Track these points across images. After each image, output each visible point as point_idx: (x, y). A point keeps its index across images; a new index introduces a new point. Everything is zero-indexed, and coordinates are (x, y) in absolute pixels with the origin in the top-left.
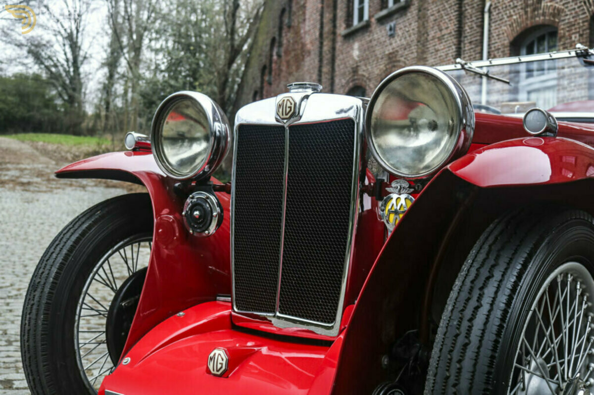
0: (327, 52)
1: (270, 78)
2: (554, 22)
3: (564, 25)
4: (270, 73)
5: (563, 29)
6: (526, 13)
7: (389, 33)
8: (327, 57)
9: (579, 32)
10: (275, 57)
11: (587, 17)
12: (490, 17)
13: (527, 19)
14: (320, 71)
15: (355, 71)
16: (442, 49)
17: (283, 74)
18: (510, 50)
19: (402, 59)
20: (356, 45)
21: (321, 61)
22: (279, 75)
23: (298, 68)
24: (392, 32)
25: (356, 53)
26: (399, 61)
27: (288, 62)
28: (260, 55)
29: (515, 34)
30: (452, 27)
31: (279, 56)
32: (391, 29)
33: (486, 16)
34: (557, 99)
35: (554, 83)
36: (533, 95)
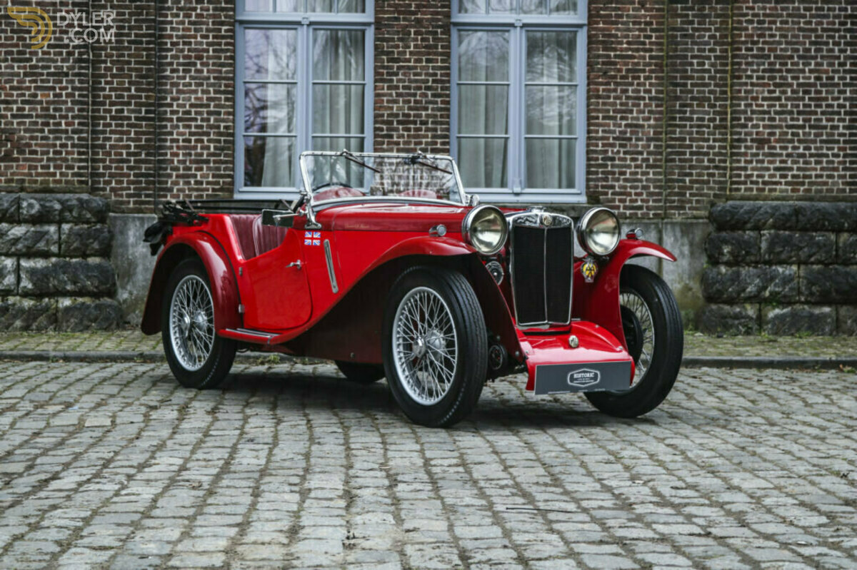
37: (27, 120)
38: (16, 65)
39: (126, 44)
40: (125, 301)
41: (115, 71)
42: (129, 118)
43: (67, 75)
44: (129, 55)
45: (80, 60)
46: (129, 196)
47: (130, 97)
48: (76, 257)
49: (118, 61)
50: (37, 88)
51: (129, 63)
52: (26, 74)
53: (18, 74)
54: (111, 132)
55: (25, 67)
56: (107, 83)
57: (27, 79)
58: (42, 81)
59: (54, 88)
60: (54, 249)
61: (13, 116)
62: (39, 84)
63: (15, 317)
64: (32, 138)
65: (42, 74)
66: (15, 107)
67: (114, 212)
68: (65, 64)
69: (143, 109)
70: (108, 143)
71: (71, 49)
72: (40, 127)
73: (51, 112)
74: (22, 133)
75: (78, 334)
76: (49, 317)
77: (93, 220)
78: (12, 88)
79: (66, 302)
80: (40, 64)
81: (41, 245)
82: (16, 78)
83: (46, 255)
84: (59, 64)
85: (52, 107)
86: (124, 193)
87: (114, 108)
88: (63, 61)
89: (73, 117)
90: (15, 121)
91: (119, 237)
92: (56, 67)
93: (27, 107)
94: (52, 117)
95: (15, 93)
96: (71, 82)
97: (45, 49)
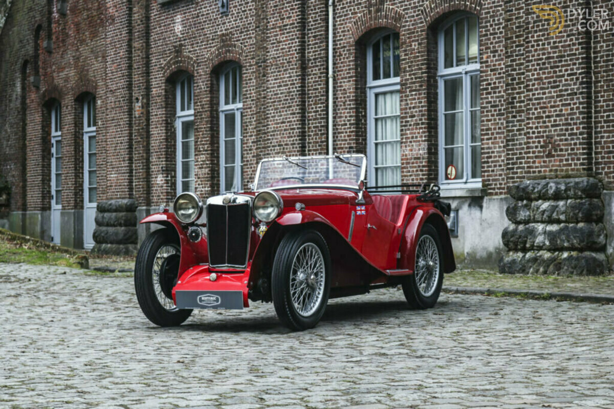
0: (139, 22)
1: (49, 44)
2: (395, 26)
3: (405, 31)
4: (49, 37)
5: (404, 35)
6: (370, 12)
7: (221, 10)
8: (138, 28)
9: (418, 40)
10: (56, 15)
11: (424, 26)
12: (334, 10)
13: (371, 18)
14: (130, 46)
15: (178, 50)
16: (284, 41)
17: (70, 40)
18: (356, 49)
19: (238, 43)
20: (179, 18)
21: (130, 32)
22: (63, 41)
23: (94, 35)
24: (225, 10)
25: (178, 28)
26: (235, 46)
27: (77, 25)
28: (31, 9)
29: (360, 34)
30: (295, 17)
31: (63, 14)
32: (223, 6)
33: (331, 9)
34: (401, 105)
35: (398, 87)
36: (381, 98)
37: (558, 128)
38: (553, 90)
39: (611, 67)
40: (611, 254)
41: (605, 88)
42: (612, 121)
43: (576, 94)
44: (612, 76)
45: (582, 83)
47: (613, 105)
48: (572, 223)
49: (607, 80)
50: (563, 105)
51: (611, 80)
52: (558, 96)
53: (553, 97)
54: (605, 132)
55: (556, 92)
56: (602, 96)
57: (558, 99)
58: (565, 100)
59: (570, 104)
60: (562, 217)
61: (552, 126)
62: (564, 102)
63: (539, 265)
64: (561, 140)
65: (564, 95)
66: (552, 119)
67: (607, 190)
68: (576, 87)
70: (603, 140)
71: (578, 76)
72: (564, 132)
73: (569, 121)
74: (556, 138)
75: (575, 277)
76: (556, 265)
77: (584, 196)
78: (552, 107)
79: (565, 255)
80: (564, 88)
81: (555, 215)
82: (553, 100)
83: (558, 222)
84: (572, 87)
85: (569, 117)
86: (612, 175)
87: (605, 114)
88: (575, 84)
89: (580, 124)
90: (553, 129)
91: (607, 208)
92: (571, 89)
93: (558, 119)
94: (570, 124)
95: (552, 109)
96: (578, 98)
97: (566, 77)
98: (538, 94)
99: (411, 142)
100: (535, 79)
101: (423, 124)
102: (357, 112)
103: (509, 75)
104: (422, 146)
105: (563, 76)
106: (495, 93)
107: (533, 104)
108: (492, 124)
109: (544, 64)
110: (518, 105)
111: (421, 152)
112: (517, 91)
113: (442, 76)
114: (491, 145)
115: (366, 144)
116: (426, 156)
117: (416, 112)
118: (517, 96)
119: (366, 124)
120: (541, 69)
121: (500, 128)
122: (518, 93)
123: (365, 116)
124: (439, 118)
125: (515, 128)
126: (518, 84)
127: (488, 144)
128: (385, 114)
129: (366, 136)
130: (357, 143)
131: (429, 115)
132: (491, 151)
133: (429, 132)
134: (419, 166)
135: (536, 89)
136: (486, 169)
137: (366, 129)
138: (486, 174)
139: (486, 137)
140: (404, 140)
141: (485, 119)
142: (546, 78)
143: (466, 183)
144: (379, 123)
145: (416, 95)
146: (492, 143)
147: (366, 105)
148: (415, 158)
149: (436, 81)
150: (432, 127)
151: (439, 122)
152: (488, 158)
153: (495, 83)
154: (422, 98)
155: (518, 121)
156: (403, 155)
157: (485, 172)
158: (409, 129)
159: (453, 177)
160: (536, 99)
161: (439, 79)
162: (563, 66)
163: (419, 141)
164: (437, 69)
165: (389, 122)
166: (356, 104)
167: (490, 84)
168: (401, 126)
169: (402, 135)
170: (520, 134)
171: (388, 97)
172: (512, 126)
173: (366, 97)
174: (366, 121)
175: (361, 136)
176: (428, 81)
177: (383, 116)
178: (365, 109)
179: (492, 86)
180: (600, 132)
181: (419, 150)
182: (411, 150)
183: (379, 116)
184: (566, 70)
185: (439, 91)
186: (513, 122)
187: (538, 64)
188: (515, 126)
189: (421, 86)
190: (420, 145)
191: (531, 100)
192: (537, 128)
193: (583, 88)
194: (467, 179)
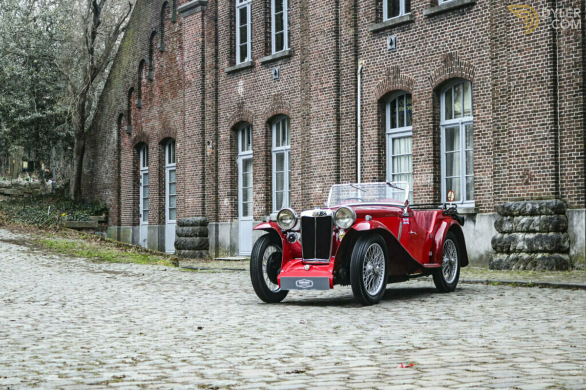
0: (210, 86)
1: (139, 102)
2: (408, 89)
3: (416, 92)
4: (139, 97)
5: (415, 95)
6: (389, 79)
7: (274, 77)
8: (210, 90)
9: (426, 99)
10: (144, 80)
11: (430, 89)
12: (361, 77)
13: (389, 83)
14: (203, 103)
15: (241, 106)
16: (323, 100)
17: (155, 99)
18: (378, 106)
19: (287, 101)
20: (241, 83)
21: (203, 93)
22: (150, 100)
23: (174, 95)
24: (277, 77)
25: (241, 90)
26: (285, 103)
27: (161, 88)
28: (125, 76)
29: (381, 95)
30: (332, 82)
31: (150, 80)
32: (275, 74)
33: (359, 77)
34: (413, 147)
35: (411, 134)
36: (397, 142)
37: (533, 163)
38: (529, 136)
39: (572, 120)
40: (573, 255)
41: (568, 134)
42: (574, 158)
43: (546, 139)
44: (574, 125)
45: (551, 131)
46: (575, 199)
47: (574, 147)
48: (544, 232)
49: (569, 129)
50: (537, 147)
51: (573, 129)
52: (532, 140)
53: (529, 141)
54: (568, 166)
55: (532, 137)
56: (566, 141)
57: (533, 142)
58: (538, 143)
59: (542, 146)
60: (537, 228)
61: (529, 162)
62: (537, 145)
63: (520, 263)
64: (535, 172)
66: (529, 157)
67: (570, 208)
68: (546, 133)
69: (579, 153)
70: (566, 172)
71: (548, 126)
72: (538, 166)
73: (542, 159)
74: (532, 170)
75: (547, 272)
76: (532, 263)
77: (553, 213)
78: (528, 148)
79: (540, 256)
80: (537, 135)
81: (531, 227)
82: (529, 143)
83: (534, 231)
84: (544, 133)
85: (542, 156)
86: (573, 198)
87: (568, 153)
88: (546, 131)
89: (549, 160)
90: (529, 164)
91: (570, 222)
92: (543, 135)
93: (533, 157)
94: (542, 161)
95: (529, 150)
96: (548, 142)
97: (539, 127)
98: (518, 139)
99: (420, 174)
100: (516, 128)
101: (429, 160)
102: (379, 152)
103: (496, 125)
104: (429, 177)
105: (537, 126)
106: (484, 138)
107: (514, 146)
108: (482, 161)
109: (522, 117)
110: (503, 146)
111: (428, 181)
112: (502, 136)
113: (443, 126)
114: (481, 176)
115: (385, 175)
116: (432, 184)
117: (425, 152)
118: (502, 140)
119: (385, 161)
120: (520, 121)
121: (488, 164)
122: (502, 138)
123: (385, 155)
124: (442, 156)
125: (500, 164)
126: (502, 131)
127: (479, 175)
128: (400, 153)
129: (385, 169)
130: (379, 175)
131: (434, 154)
132: (481, 180)
133: (435, 166)
134: (427, 192)
135: (517, 135)
136: (478, 193)
137: (385, 164)
138: (478, 197)
139: (478, 170)
140: (415, 173)
141: (477, 157)
142: (524, 127)
143: (462, 203)
144: (396, 160)
145: (424, 139)
146: (483, 174)
147: (385, 147)
148: (424, 186)
149: (439, 129)
150: (436, 163)
151: (442, 159)
152: (479, 185)
153: (484, 131)
154: (429, 142)
155: (502, 158)
156: (415, 184)
157: (477, 195)
158: (419, 165)
159: (452, 199)
160: (516, 142)
161: (441, 128)
162: (536, 118)
163: (427, 173)
164: (439, 120)
165: (403, 159)
166: (379, 146)
167: (481, 131)
168: (413, 162)
169: (413, 169)
170: (504, 168)
171: (402, 141)
172: (498, 162)
173: (385, 141)
174: (385, 158)
175: (382, 169)
176: (434, 129)
177: (399, 154)
178: (385, 149)
179: (483, 133)
180: (565, 166)
181: (427, 179)
182: (421, 180)
183: (396, 155)
184: (539, 121)
185: (441, 136)
186: (499, 159)
187: (518, 117)
188: (500, 162)
189: (428, 133)
190: (427, 176)
191: (512, 143)
192: (517, 163)
193: (552, 134)
194: (463, 201)
